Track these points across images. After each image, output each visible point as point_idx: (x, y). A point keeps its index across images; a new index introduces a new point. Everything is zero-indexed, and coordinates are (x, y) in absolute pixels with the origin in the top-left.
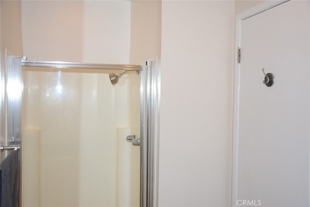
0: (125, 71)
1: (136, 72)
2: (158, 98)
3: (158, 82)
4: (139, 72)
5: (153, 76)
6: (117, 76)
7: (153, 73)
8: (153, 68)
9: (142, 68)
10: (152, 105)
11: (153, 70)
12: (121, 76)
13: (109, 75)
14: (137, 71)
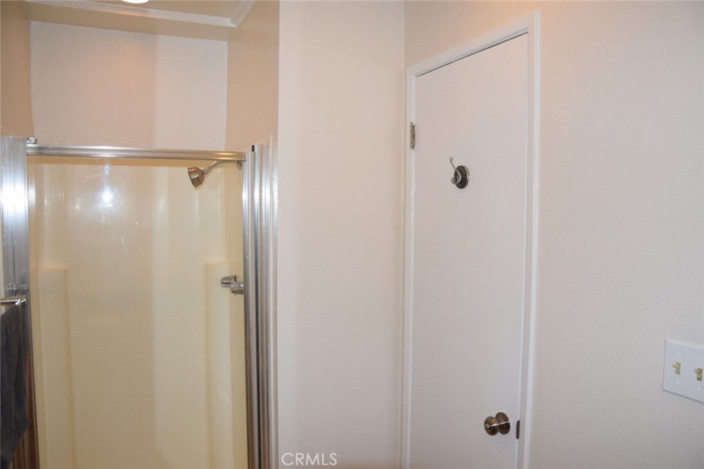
0: (216, 162)
1: (236, 164)
2: (273, 209)
3: (274, 182)
4: (241, 165)
5: (264, 171)
6: (202, 171)
7: (264, 166)
8: (264, 157)
9: (245, 157)
10: (264, 222)
11: (264, 161)
12: (208, 171)
13: (189, 169)
14: (238, 162)
